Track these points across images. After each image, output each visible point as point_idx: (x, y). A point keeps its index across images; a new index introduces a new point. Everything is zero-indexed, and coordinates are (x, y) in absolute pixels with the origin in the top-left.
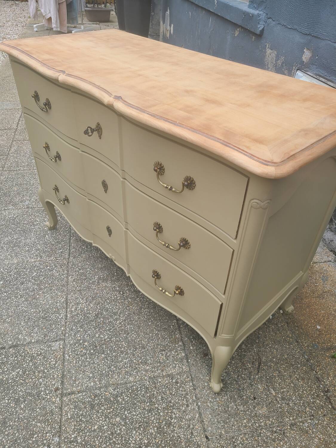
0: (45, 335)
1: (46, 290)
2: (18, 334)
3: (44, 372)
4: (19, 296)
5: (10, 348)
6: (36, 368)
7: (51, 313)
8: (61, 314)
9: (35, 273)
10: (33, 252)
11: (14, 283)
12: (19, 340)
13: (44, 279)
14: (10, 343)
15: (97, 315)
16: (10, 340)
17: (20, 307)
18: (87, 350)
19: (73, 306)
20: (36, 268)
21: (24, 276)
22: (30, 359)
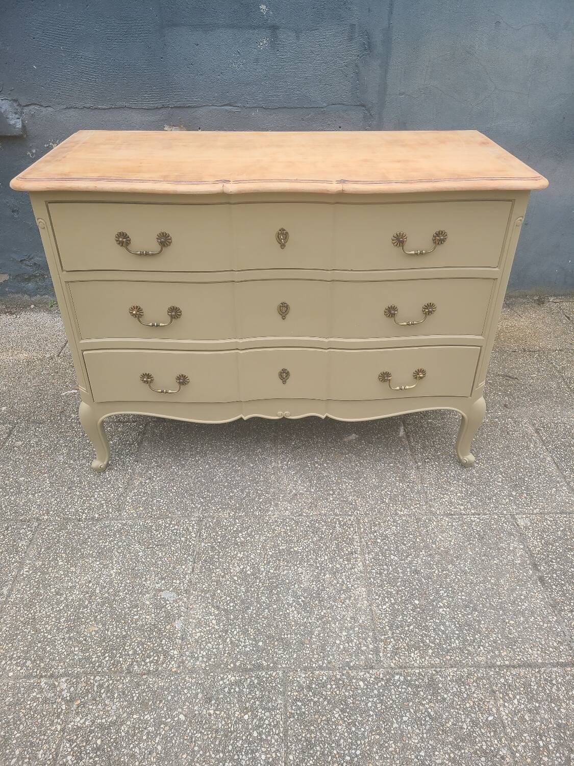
0: (510, 534)
1: (428, 540)
2: (514, 565)
3: (565, 530)
4: (445, 572)
5: (539, 570)
6: (561, 538)
7: (472, 531)
8: (471, 520)
9: (392, 557)
10: (338, 566)
11: (415, 583)
12: (524, 562)
13: (405, 545)
14: (531, 572)
15: (470, 484)
16: (527, 572)
17: (466, 568)
18: (523, 493)
19: (456, 508)
20: (381, 557)
21: (400, 571)
22: (550, 546)
